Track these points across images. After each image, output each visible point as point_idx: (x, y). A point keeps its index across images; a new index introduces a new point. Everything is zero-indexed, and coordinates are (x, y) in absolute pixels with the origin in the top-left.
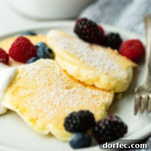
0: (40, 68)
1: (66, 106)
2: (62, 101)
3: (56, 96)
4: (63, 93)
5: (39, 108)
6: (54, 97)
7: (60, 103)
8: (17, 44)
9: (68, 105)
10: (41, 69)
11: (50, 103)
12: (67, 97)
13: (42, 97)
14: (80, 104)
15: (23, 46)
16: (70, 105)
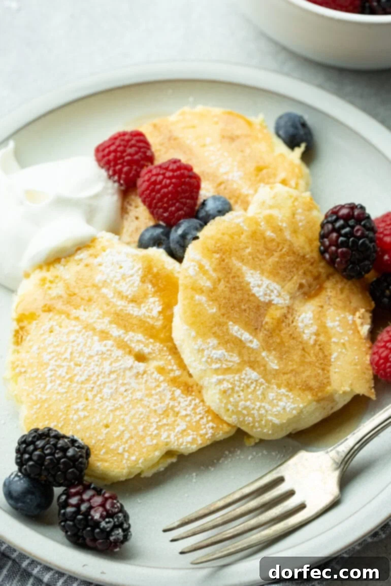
0: (131, 272)
1: (90, 395)
2: (94, 378)
3: (96, 358)
4: (117, 360)
5: (46, 357)
6: (91, 357)
7: (87, 380)
8: (153, 179)
9: (95, 396)
10: (132, 276)
11: (72, 364)
12: (113, 376)
13: (72, 337)
14: (118, 413)
15: (159, 191)
16: (98, 399)
